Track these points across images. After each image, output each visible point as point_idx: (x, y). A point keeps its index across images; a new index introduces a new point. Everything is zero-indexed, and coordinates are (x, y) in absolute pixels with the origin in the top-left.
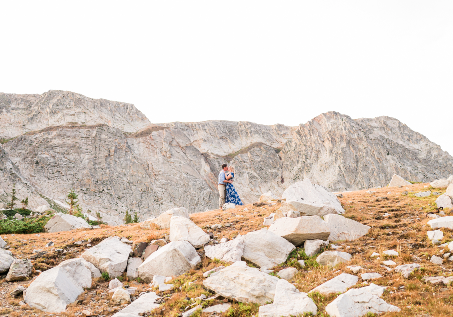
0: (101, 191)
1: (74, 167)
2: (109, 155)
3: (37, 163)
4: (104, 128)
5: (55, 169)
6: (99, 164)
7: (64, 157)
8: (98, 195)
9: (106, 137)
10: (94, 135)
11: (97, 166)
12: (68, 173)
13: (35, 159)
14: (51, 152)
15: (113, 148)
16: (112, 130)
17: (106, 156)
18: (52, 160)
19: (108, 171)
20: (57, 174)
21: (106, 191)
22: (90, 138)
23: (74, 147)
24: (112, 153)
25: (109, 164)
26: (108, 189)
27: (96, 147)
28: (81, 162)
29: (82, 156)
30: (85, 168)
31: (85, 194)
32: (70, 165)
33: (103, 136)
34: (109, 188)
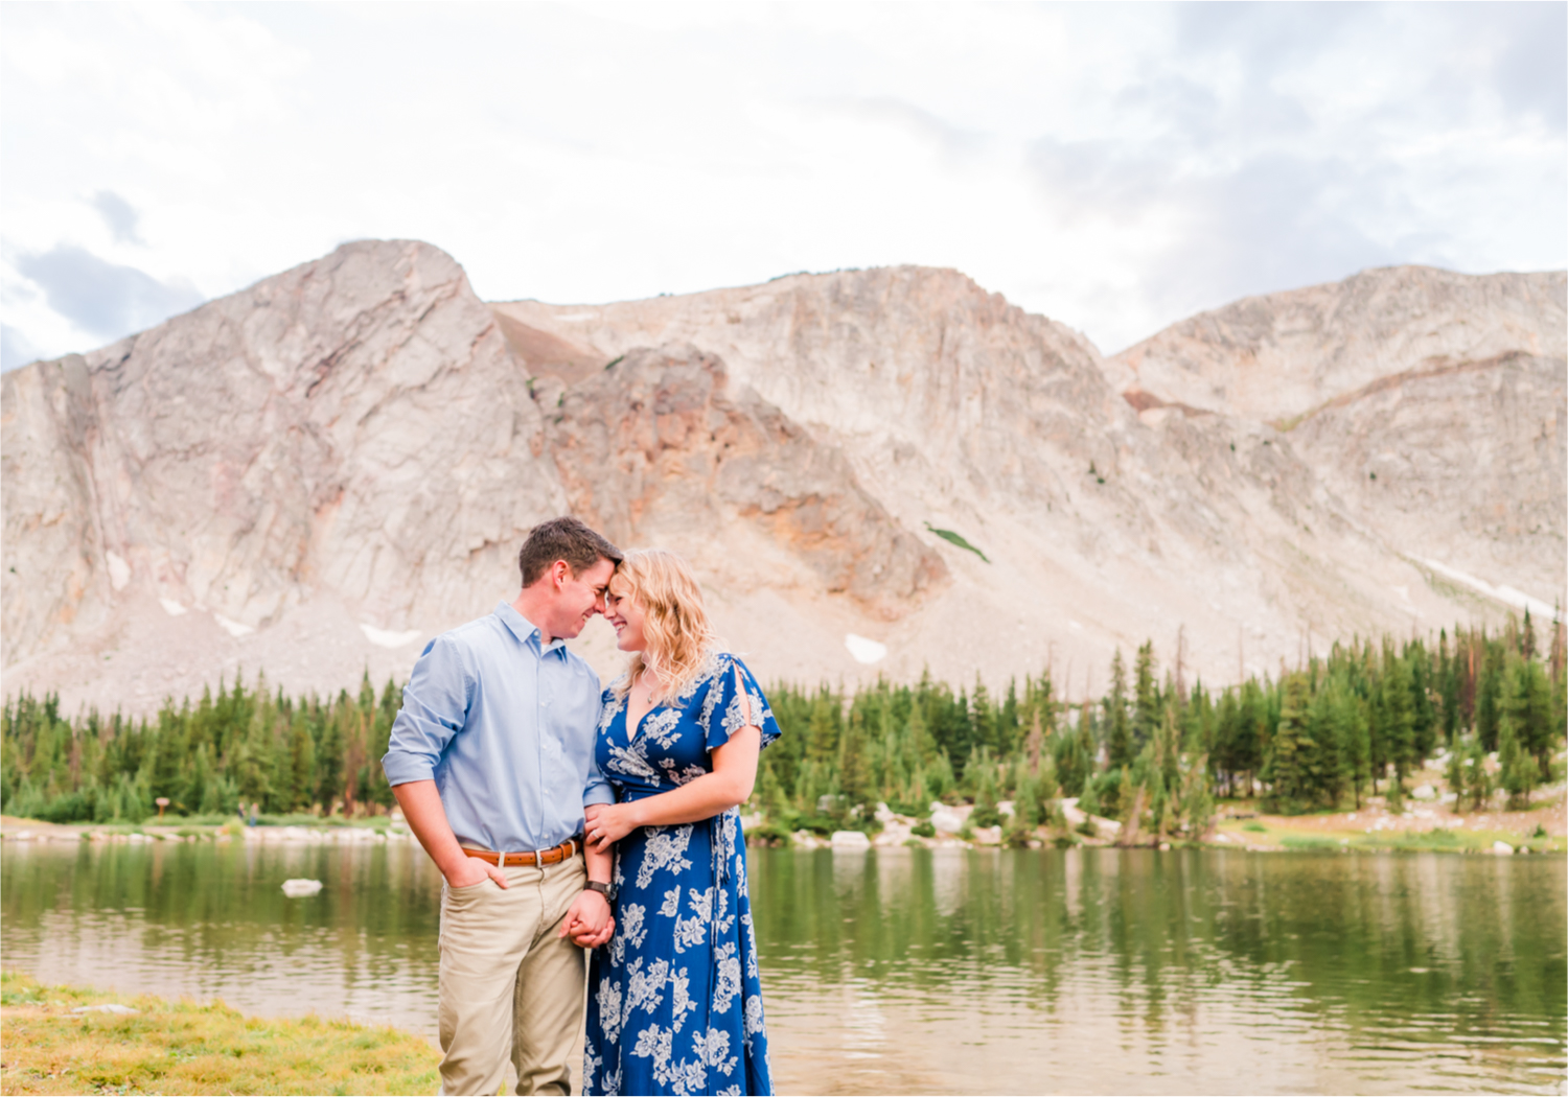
0: (1533, 527)
1: (1459, 476)
2: (1544, 435)
3: (1373, 477)
4: (1523, 363)
5: (1417, 486)
6: (1520, 460)
7: (1433, 454)
8: (1527, 540)
9: (1530, 387)
10: (1496, 384)
11: (1516, 468)
12: (1448, 492)
13: (1367, 469)
14: (1400, 445)
15: (1552, 416)
16: (1543, 366)
17: (1536, 440)
18: (1404, 466)
19: (1544, 476)
20: (1421, 498)
21: (1546, 528)
22: (1489, 398)
23: (1452, 424)
24: (1550, 429)
25: (1546, 458)
26: (1550, 523)
27: (1506, 420)
28: (1475, 461)
29: (1474, 445)
30: (1485, 476)
31: (1495, 539)
32: (1452, 472)
33: (1522, 387)
34: (1553, 519)
